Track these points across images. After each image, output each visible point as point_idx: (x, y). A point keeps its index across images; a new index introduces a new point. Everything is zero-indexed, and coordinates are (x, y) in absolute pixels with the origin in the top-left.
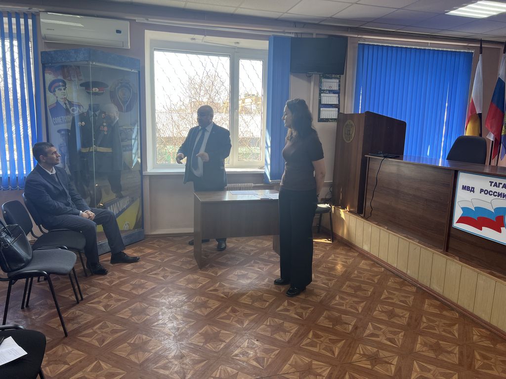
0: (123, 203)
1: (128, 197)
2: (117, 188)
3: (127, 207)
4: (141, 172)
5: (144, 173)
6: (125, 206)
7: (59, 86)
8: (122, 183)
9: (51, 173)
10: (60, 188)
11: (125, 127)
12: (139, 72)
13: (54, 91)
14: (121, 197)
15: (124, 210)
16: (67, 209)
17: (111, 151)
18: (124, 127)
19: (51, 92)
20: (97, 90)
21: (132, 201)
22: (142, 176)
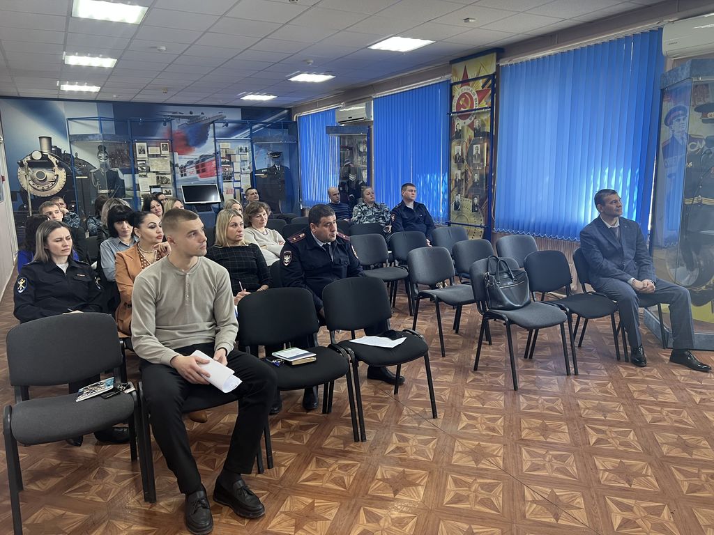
10: (616, 245)
19: (666, 124)
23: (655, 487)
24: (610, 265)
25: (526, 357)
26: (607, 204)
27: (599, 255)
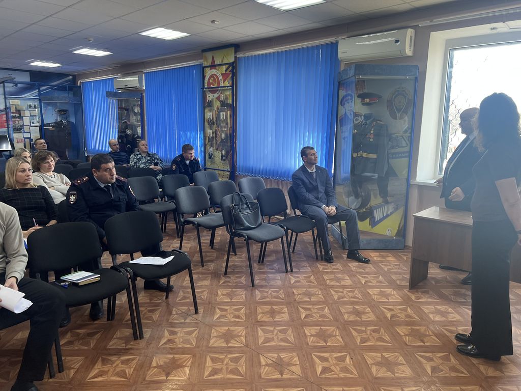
0: (388, 209)
1: (393, 204)
2: (384, 193)
3: (392, 213)
4: (408, 180)
5: (412, 182)
6: (389, 212)
7: (348, 100)
8: (389, 188)
9: (310, 171)
10: (314, 183)
11: (398, 135)
12: (416, 77)
13: (344, 104)
14: (387, 202)
15: (388, 216)
16: (314, 201)
17: (375, 157)
18: (396, 135)
19: (341, 105)
20: (368, 100)
21: (396, 209)
22: (409, 185)
23: (341, 343)
24: (310, 196)
25: (259, 262)
26: (309, 156)
27: (304, 190)
